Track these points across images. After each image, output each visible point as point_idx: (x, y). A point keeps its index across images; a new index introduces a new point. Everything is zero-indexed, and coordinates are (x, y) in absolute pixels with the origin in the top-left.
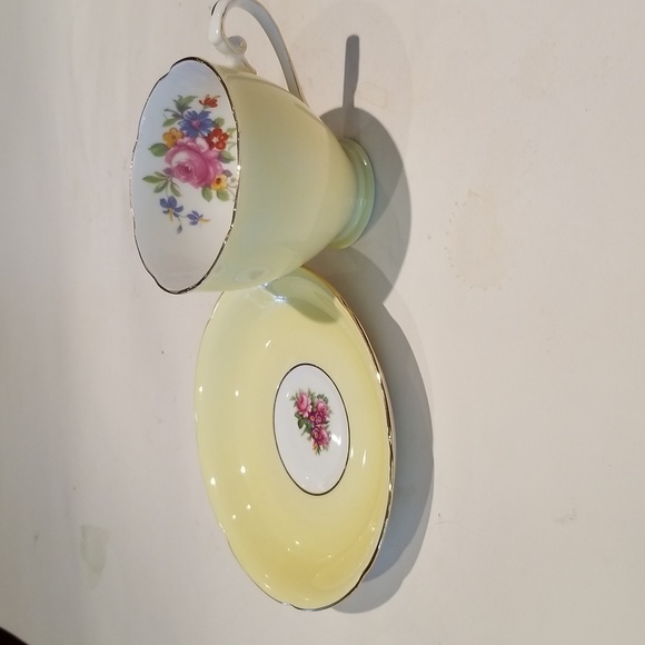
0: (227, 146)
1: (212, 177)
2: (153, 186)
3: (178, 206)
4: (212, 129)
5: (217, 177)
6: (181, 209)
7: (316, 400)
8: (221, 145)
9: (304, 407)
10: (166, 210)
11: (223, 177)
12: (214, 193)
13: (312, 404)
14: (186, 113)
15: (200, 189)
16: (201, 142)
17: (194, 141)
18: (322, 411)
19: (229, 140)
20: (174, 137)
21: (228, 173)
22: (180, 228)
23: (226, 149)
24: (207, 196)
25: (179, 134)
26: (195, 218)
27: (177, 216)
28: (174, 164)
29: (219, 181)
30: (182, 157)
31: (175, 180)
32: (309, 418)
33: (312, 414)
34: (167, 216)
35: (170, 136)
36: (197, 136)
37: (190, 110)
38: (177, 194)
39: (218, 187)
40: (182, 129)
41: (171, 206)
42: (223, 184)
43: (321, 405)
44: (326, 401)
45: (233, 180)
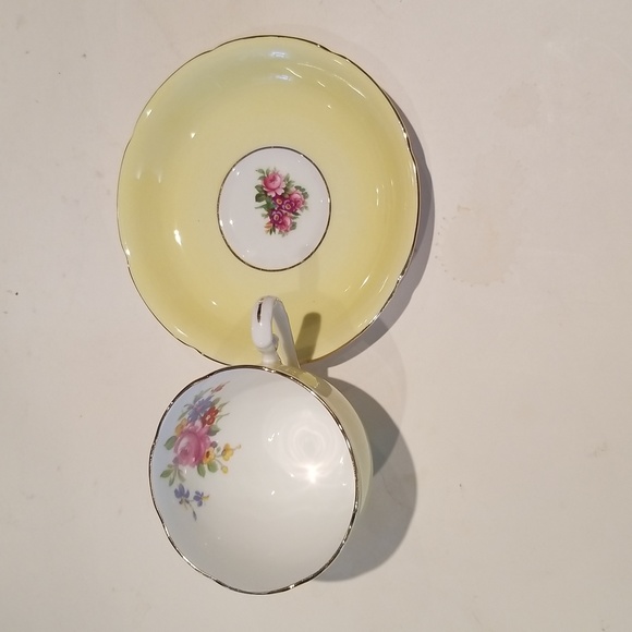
0: (216, 420)
1: (203, 452)
2: (168, 480)
3: (186, 492)
4: (208, 409)
5: (207, 451)
6: (188, 494)
7: (293, 189)
8: (211, 421)
9: (272, 185)
10: (180, 500)
11: (211, 449)
12: (206, 466)
13: (286, 189)
14: (197, 403)
15: (196, 468)
16: (198, 423)
17: (193, 425)
18: (296, 202)
19: (219, 414)
21: (214, 445)
22: (194, 514)
23: (214, 423)
24: (201, 473)
25: (186, 423)
26: (199, 498)
27: (188, 502)
28: (179, 452)
29: (208, 454)
30: (184, 442)
31: (180, 467)
32: (274, 199)
33: (282, 197)
34: (183, 506)
35: (180, 427)
36: (196, 419)
37: (201, 400)
38: (183, 480)
39: (208, 460)
40: (189, 417)
41: (181, 494)
42: (212, 456)
43: (296, 196)
44: (305, 195)
45: (218, 450)
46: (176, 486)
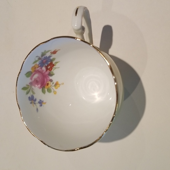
0: (53, 69)
1: (45, 83)
2: (26, 91)
3: (35, 99)
4: (49, 63)
5: (47, 82)
6: (35, 100)
8: (50, 69)
10: (31, 102)
11: (49, 82)
12: (46, 90)
14: (43, 57)
15: (41, 89)
16: (44, 69)
17: (41, 69)
19: (54, 67)
20: (35, 68)
21: (51, 81)
22: (37, 109)
23: (52, 71)
24: (44, 92)
25: (37, 66)
26: (41, 103)
27: (35, 104)
28: (33, 80)
29: (48, 84)
30: (36, 76)
31: (33, 87)
34: (32, 105)
35: (34, 68)
36: (43, 66)
37: (45, 56)
38: (34, 93)
39: (48, 87)
40: (39, 64)
41: (32, 99)
42: (49, 85)
45: (53, 83)
46: (29, 95)
